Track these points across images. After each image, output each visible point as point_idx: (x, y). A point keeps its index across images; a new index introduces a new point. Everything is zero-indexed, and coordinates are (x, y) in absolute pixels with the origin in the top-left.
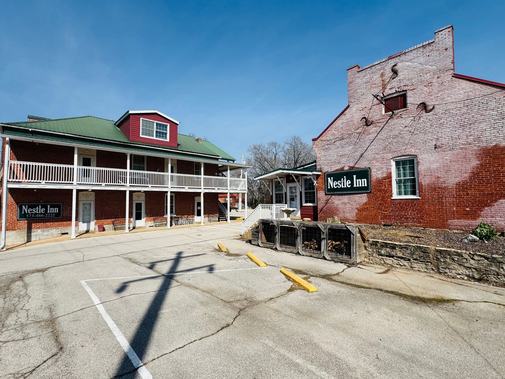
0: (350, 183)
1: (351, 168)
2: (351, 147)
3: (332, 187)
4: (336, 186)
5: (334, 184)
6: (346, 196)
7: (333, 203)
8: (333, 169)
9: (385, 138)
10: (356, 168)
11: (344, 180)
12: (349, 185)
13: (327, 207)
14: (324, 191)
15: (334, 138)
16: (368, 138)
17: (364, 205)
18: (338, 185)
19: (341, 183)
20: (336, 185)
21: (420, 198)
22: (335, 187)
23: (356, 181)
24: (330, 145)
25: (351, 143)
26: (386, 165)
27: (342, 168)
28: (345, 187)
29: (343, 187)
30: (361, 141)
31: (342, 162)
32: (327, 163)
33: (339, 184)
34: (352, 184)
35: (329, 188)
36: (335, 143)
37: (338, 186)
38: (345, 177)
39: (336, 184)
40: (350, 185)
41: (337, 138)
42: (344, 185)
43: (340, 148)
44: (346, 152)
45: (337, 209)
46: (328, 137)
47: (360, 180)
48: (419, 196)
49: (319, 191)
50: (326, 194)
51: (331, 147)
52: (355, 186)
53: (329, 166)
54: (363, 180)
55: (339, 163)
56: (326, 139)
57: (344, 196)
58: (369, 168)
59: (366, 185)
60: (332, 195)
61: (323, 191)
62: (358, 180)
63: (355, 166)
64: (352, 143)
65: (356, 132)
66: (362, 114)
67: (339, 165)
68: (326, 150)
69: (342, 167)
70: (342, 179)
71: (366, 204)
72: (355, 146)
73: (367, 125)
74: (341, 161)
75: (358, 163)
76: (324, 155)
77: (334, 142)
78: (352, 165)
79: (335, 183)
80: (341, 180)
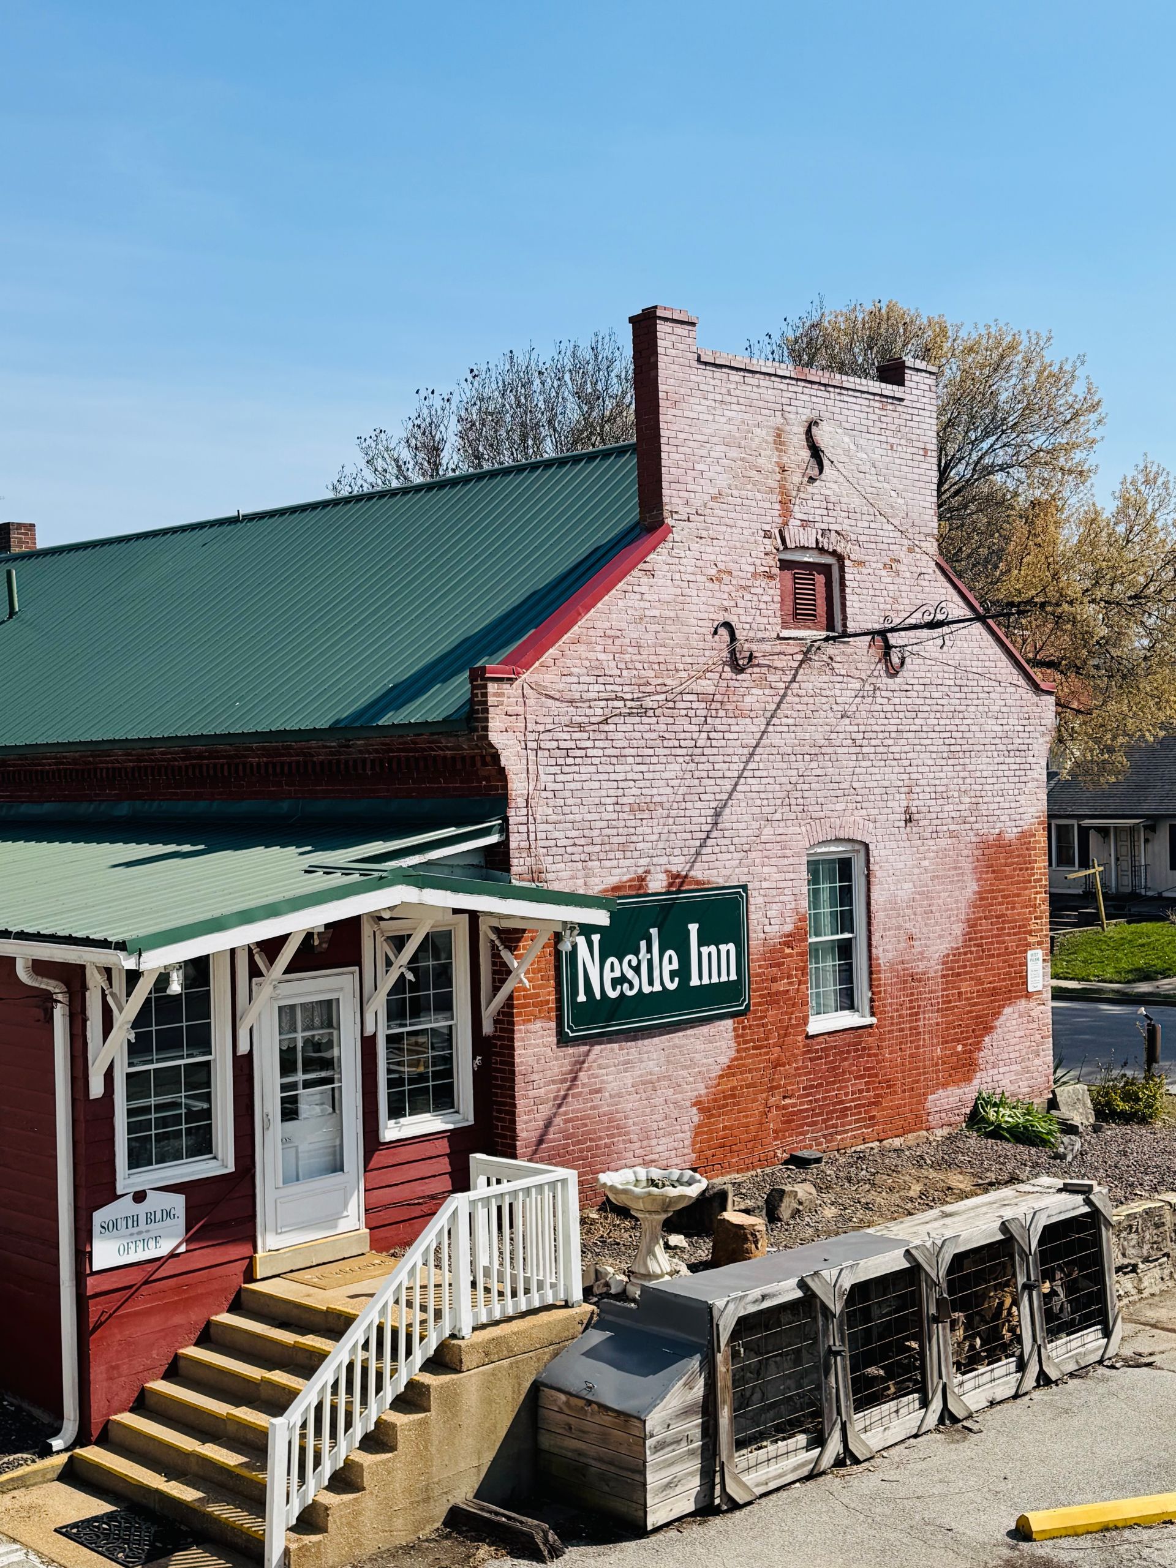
0: (675, 966)
1: (678, 880)
2: (677, 767)
3: (598, 996)
4: (614, 989)
5: (608, 976)
6: (656, 1040)
7: (598, 1091)
8: (597, 880)
9: (790, 751)
10: (698, 882)
11: (649, 950)
12: (673, 974)
13: (566, 1121)
14: (553, 1025)
15: (603, 695)
16: (735, 736)
17: (721, 1077)
18: (622, 980)
19: (637, 970)
20: (615, 982)
21: (874, 1020)
22: (612, 994)
23: (700, 954)
24: (585, 735)
25: (676, 743)
26: (792, 875)
27: (642, 879)
28: (657, 987)
29: (647, 989)
30: (714, 743)
31: (640, 846)
32: (565, 842)
33: (630, 974)
34: (683, 972)
35: (582, 998)
36: (606, 728)
37: (626, 986)
38: (654, 931)
39: (617, 974)
40: (677, 980)
41: (616, 699)
42: (651, 983)
43: (630, 760)
44: (655, 791)
45: (614, 1125)
46: (575, 679)
47: (713, 948)
48: (873, 1014)
49: (525, 1022)
50: (563, 1040)
51: (589, 744)
52: (695, 982)
53: (580, 865)
54: (723, 948)
55: (623, 847)
56: (561, 686)
57: (646, 1042)
58: (745, 887)
59: (733, 977)
60: (592, 1045)
61: (550, 1019)
62: (705, 950)
63: (692, 873)
64: (683, 743)
65: (695, 688)
66: (717, 602)
67: (627, 862)
68: (561, 761)
69: (640, 871)
70: (643, 944)
71: (730, 1071)
72: (692, 766)
73: (738, 669)
74: (634, 839)
75: (704, 858)
76: (551, 786)
77: (605, 722)
78: (679, 865)
79: (616, 967)
80: (636, 953)
